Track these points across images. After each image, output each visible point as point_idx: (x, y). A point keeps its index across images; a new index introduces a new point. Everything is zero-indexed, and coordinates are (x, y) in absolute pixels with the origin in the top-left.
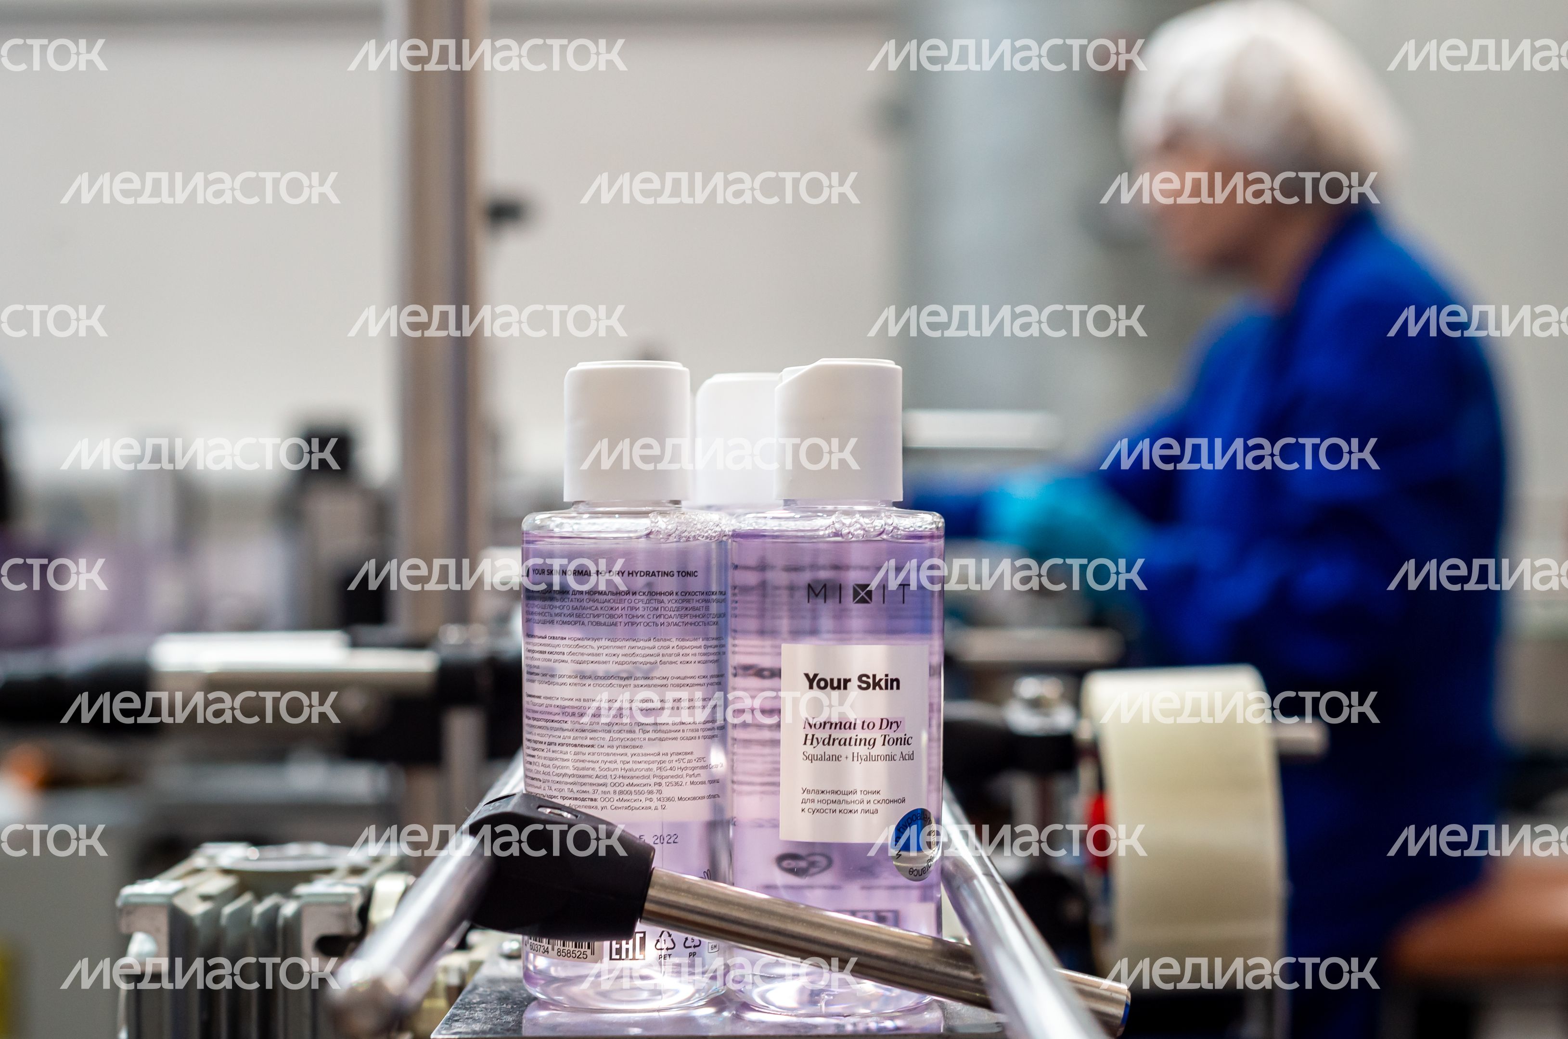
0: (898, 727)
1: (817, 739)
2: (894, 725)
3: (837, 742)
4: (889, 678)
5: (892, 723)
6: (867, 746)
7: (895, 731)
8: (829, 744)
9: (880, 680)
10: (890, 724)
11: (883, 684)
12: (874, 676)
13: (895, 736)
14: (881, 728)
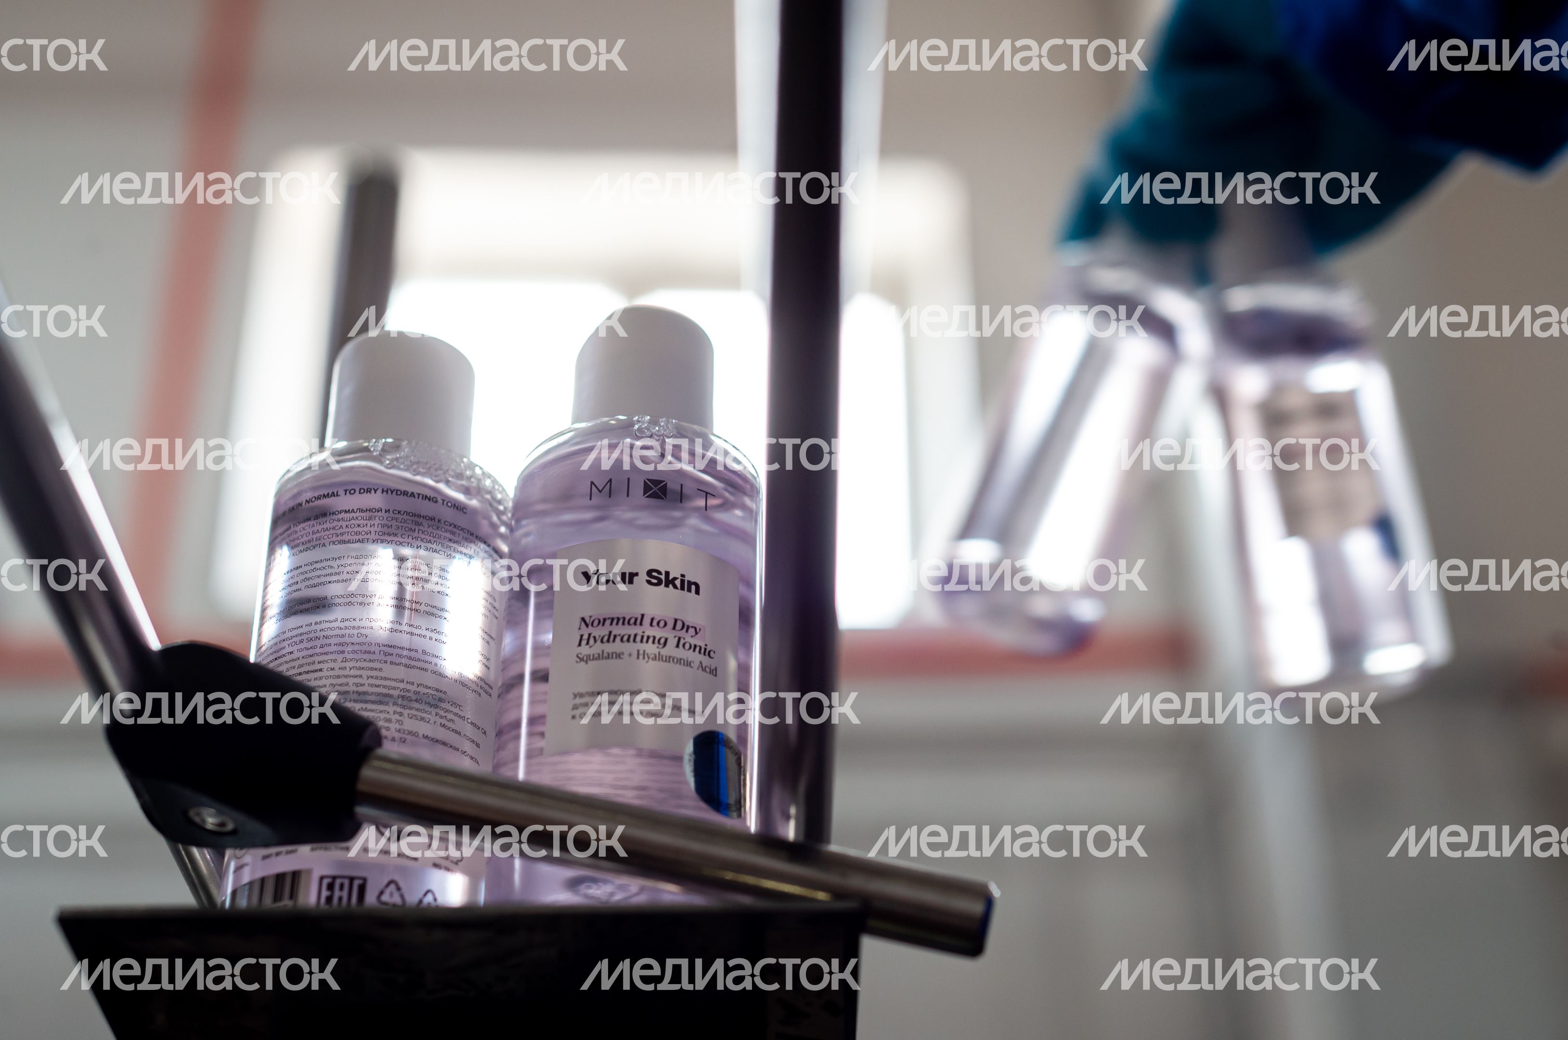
0: (696, 633)
1: (595, 638)
2: (692, 631)
3: (618, 639)
4: (686, 579)
5: (688, 627)
6: (656, 644)
7: (692, 637)
8: (608, 641)
9: (675, 579)
10: (685, 627)
11: (678, 583)
12: (667, 573)
13: (693, 641)
14: (674, 628)
